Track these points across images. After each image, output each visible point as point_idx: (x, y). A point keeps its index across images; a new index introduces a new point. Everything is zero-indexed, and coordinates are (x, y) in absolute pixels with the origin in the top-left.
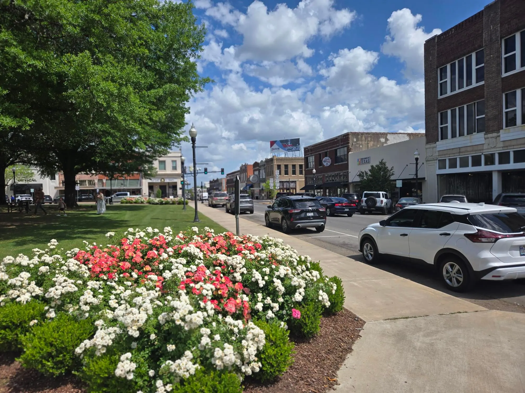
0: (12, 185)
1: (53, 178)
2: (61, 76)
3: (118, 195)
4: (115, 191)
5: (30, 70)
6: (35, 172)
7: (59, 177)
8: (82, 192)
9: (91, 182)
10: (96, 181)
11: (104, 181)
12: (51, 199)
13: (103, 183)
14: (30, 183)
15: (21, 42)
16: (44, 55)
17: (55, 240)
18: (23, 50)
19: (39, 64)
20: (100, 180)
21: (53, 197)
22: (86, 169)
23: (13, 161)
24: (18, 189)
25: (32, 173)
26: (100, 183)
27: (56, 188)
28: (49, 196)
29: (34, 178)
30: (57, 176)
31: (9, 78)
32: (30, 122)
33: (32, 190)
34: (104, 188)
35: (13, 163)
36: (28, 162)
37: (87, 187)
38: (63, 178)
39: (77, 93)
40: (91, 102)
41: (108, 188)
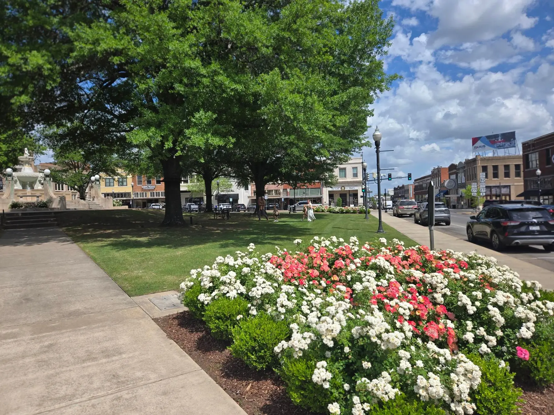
0: (216, 195)
1: (247, 189)
2: (256, 95)
3: (300, 204)
4: (298, 200)
5: (233, 93)
6: (233, 183)
7: (252, 187)
8: (270, 200)
9: (277, 192)
10: (281, 191)
11: (288, 190)
12: (245, 208)
13: (287, 192)
14: (229, 193)
15: (225, 70)
16: (243, 78)
17: (253, 244)
18: (228, 77)
19: (240, 87)
20: (285, 190)
21: (246, 205)
22: (273, 180)
23: (217, 174)
24: (222, 199)
25: (231, 185)
26: (285, 193)
27: (249, 197)
28: (243, 205)
29: (233, 189)
30: (249, 187)
31: (217, 103)
32: (233, 140)
33: (231, 200)
34: (288, 197)
35: (217, 176)
36: (228, 175)
37: (273, 196)
38: (254, 188)
39: (269, 109)
40: (280, 116)
41: (291, 197)
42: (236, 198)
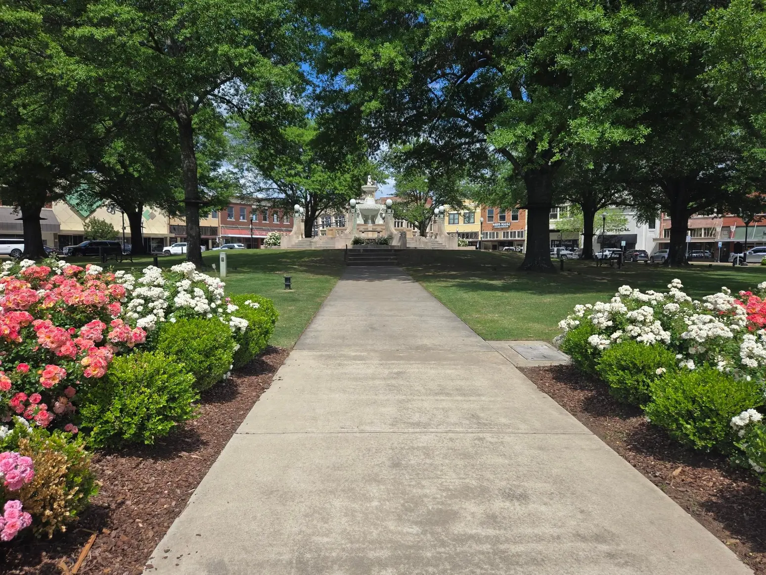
0: (599, 237)
1: (652, 226)
2: (697, 49)
3: (755, 251)
4: (751, 245)
5: (654, 51)
6: (629, 218)
7: (663, 222)
8: (693, 246)
9: (709, 231)
10: (719, 229)
11: (733, 229)
12: (646, 256)
13: (730, 232)
14: (621, 233)
15: (642, 16)
16: (674, 22)
17: (679, 281)
18: (646, 25)
19: (665, 39)
20: (726, 228)
21: (649, 253)
22: (704, 209)
23: (605, 202)
24: (607, 241)
25: (626, 220)
26: (726, 232)
27: (654, 240)
28: (644, 252)
29: (627, 226)
30: (657, 222)
31: (623, 74)
32: (646, 131)
33: (623, 243)
34: (732, 240)
35: (604, 206)
36: (623, 203)
37: (703, 239)
38: (669, 225)
39: (720, 71)
40: (741, 81)
41: (738, 238)
42: (632, 240)
